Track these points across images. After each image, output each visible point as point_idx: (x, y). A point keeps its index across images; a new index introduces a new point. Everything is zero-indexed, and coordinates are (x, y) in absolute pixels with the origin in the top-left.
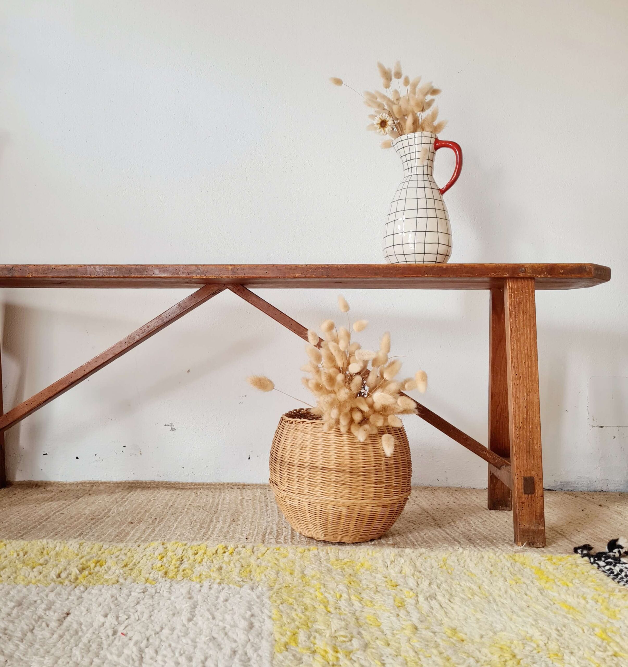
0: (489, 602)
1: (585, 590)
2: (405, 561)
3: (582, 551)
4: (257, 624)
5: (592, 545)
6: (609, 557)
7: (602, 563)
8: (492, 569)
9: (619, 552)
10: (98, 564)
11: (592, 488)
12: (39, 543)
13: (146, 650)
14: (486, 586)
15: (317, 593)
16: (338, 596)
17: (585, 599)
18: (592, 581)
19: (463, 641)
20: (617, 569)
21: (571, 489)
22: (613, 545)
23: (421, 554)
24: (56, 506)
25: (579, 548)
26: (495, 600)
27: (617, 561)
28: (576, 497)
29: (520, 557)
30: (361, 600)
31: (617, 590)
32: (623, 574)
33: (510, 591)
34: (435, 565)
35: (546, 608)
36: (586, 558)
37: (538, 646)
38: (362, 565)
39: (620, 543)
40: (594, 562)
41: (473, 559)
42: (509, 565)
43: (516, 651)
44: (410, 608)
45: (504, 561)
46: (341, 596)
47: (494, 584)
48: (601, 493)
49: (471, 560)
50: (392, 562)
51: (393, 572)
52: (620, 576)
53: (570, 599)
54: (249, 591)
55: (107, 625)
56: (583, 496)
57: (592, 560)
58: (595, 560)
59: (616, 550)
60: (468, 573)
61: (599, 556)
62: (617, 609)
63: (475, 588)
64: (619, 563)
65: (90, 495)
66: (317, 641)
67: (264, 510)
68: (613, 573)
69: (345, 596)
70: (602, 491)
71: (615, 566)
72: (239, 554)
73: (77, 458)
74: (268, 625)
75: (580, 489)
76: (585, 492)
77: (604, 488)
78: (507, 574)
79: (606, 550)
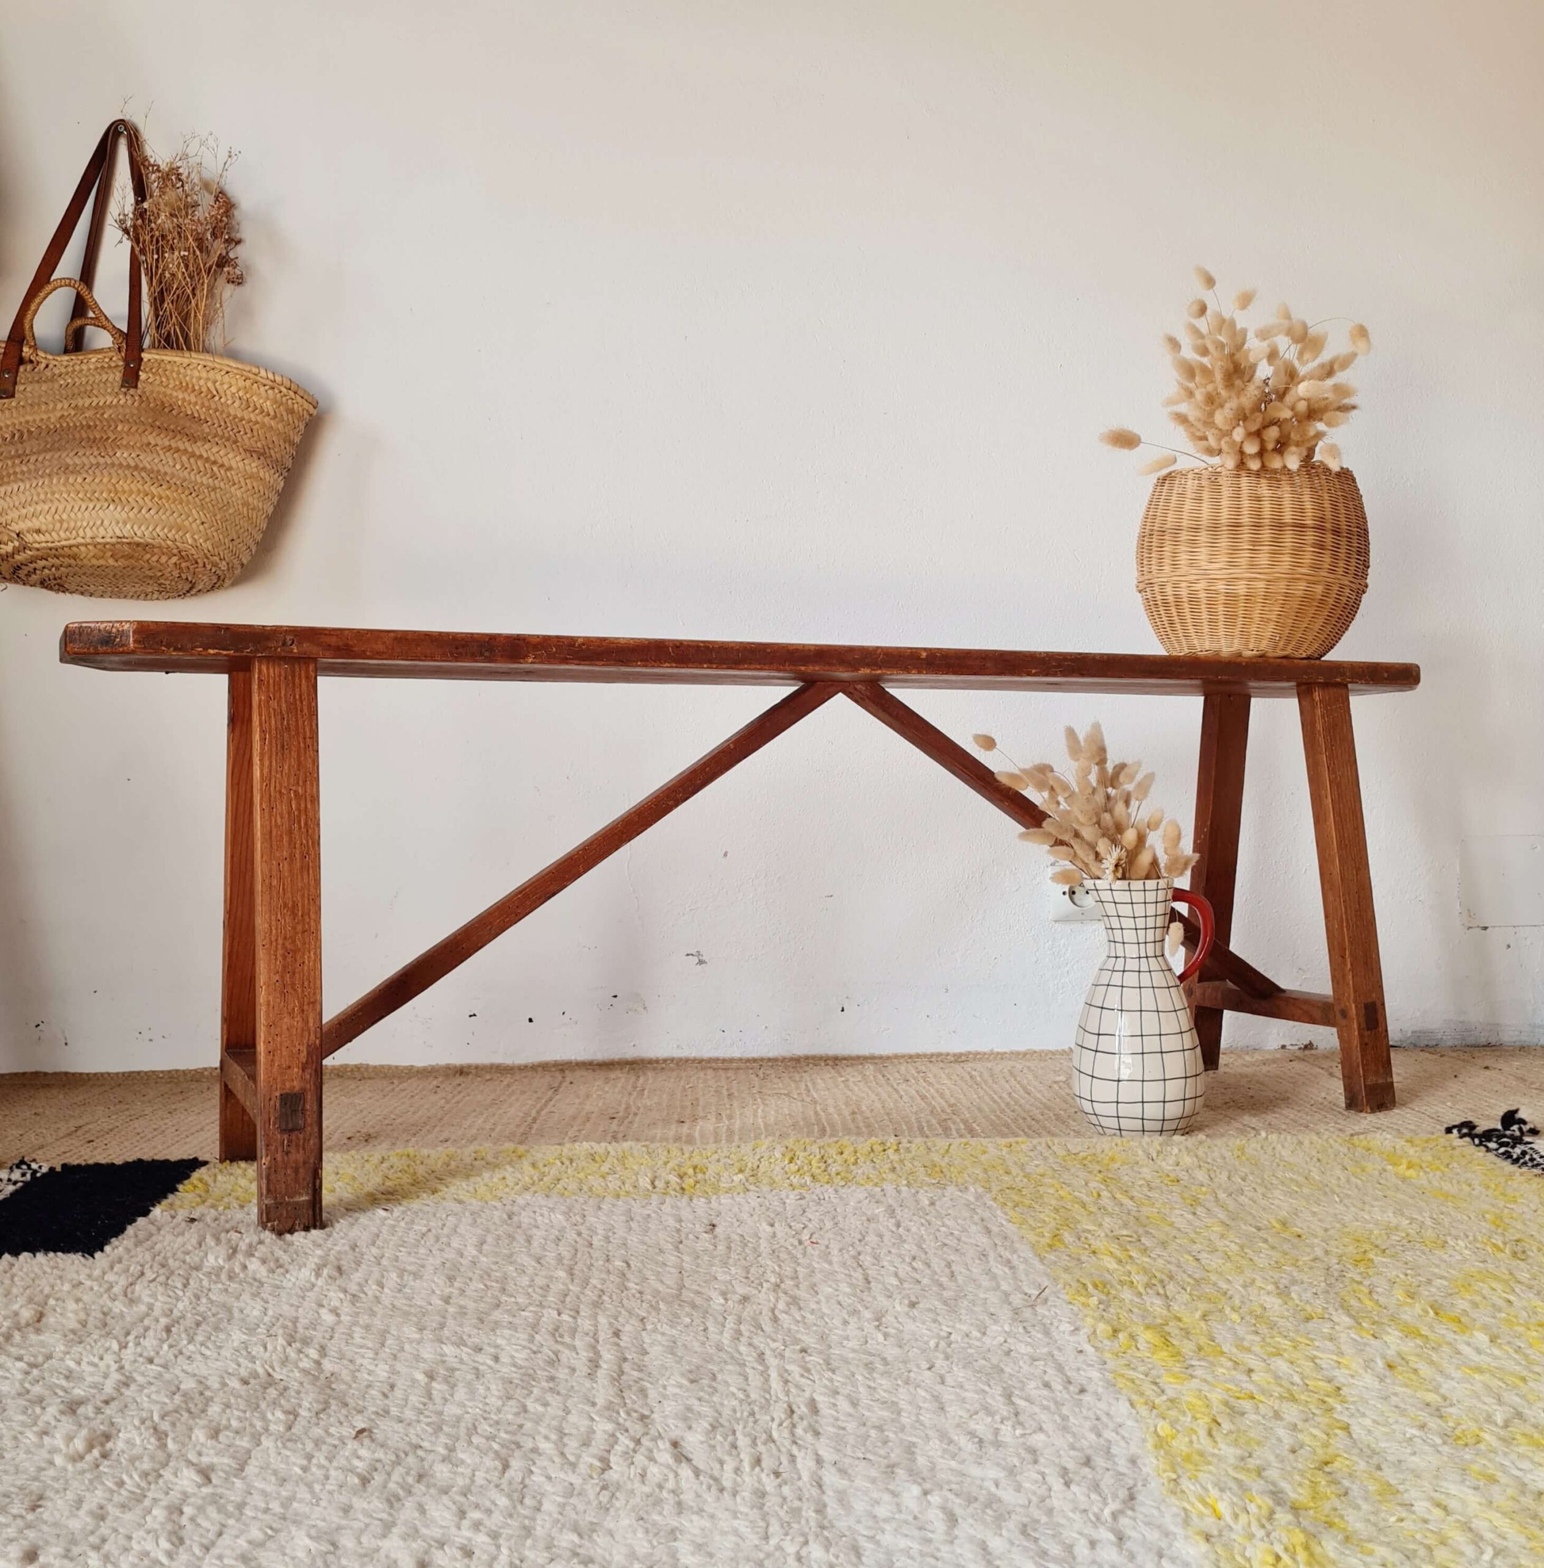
0: (1325, 1193)
1: (1469, 1175)
2: (1180, 1150)
3: (1459, 1131)
4: (995, 1229)
5: (1476, 1121)
6: (1505, 1136)
7: (1492, 1145)
8: (1320, 1156)
9: (1520, 1129)
11: (1471, 1040)
14: (1316, 1175)
15: (1061, 1192)
16: (1095, 1195)
17: (1470, 1185)
18: (1479, 1165)
19: (1299, 1236)
20: (1517, 1151)
21: (1434, 1043)
22: (1510, 1118)
23: (1201, 1143)
25: (1455, 1127)
26: (1333, 1192)
27: (1517, 1141)
28: (1440, 1056)
29: (1360, 1141)
30: (1132, 1198)
31: (1518, 1174)
32: (1527, 1157)
33: (1353, 1179)
34: (1228, 1154)
35: (1413, 1197)
36: (1467, 1139)
37: (1408, 1235)
38: (1112, 1159)
39: (1521, 1115)
40: (1481, 1144)
41: (1286, 1144)
42: (1346, 1151)
43: (1378, 1242)
44: (1211, 1205)
45: (1336, 1146)
46: (1099, 1195)
47: (1328, 1173)
48: (1488, 1048)
49: (1283, 1147)
50: (1158, 1153)
51: (1167, 1165)
52: (1522, 1161)
53: (1447, 1187)
54: (959, 1193)
56: (1454, 1054)
57: (1477, 1141)
58: (1481, 1142)
59: (1515, 1127)
60: (1282, 1164)
61: (1488, 1135)
62: (1517, 1194)
63: (1300, 1179)
64: (1520, 1143)
66: (1092, 1242)
67: (896, 1096)
68: (1511, 1156)
69: (1105, 1194)
70: (1488, 1044)
71: (1513, 1147)
72: (910, 1152)
73: (531, 1020)
74: (1011, 1229)
75: (1450, 1043)
76: (1458, 1047)
77: (1493, 1041)
78: (1347, 1162)
79: (1499, 1127)
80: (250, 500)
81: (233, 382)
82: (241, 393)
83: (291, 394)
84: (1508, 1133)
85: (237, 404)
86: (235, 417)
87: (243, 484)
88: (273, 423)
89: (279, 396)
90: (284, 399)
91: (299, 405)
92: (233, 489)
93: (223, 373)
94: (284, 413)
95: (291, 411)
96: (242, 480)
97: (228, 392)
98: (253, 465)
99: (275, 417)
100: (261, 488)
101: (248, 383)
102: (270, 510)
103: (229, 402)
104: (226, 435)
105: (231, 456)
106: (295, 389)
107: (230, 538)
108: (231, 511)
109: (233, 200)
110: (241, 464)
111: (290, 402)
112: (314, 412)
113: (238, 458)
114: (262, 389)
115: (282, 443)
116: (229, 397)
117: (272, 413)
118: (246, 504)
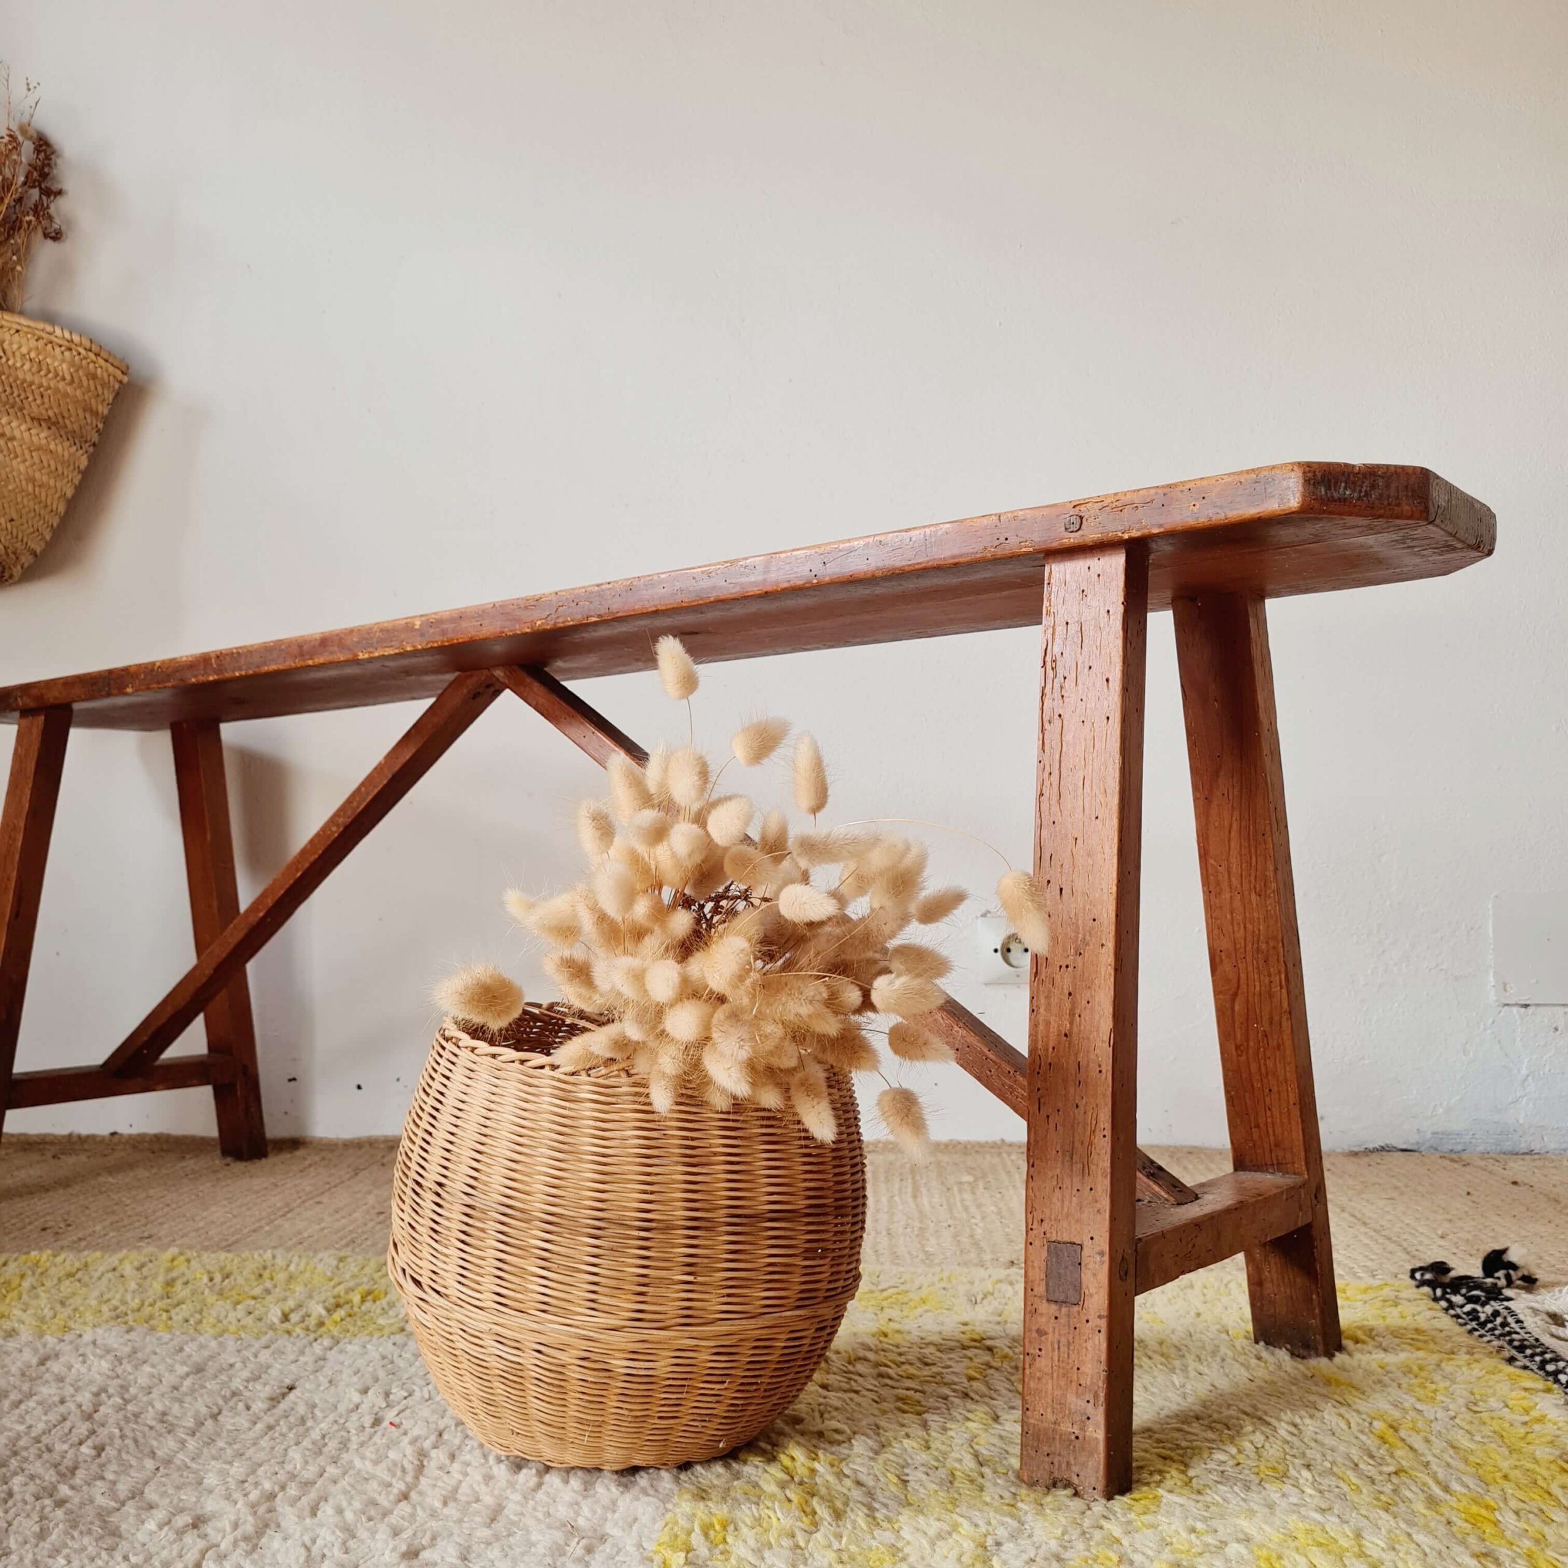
5: (1451, 1264)
6: (1480, 1287)
7: (1457, 1299)
9: (1505, 1277)
10: (370, 1298)
11: (1507, 1146)
12: (256, 1256)
13: (434, 1453)
21: (1460, 1147)
22: (1495, 1260)
24: (308, 1189)
25: (1420, 1269)
27: (1495, 1294)
28: (1464, 1165)
31: (1468, 1349)
32: (1499, 1320)
35: (1293, 1384)
36: (1426, 1289)
37: (1241, 1453)
39: (1513, 1256)
40: (1443, 1298)
48: (1528, 1157)
52: (1490, 1326)
55: (364, 1408)
56: (1482, 1163)
57: (1439, 1292)
58: (1445, 1293)
59: (1501, 1274)
61: (1457, 1284)
62: (1443, 1386)
64: (1495, 1299)
65: (383, 1165)
68: (1477, 1318)
70: (1530, 1153)
71: (1483, 1305)
73: (359, 1087)
75: (1481, 1148)
76: (1491, 1155)
77: (1536, 1146)
79: (1478, 1272)
80: (37, 475)
81: (24, 341)
82: (33, 355)
83: (92, 355)
84: (1489, 1280)
85: (27, 366)
86: (24, 381)
87: (28, 456)
88: (69, 389)
89: (77, 358)
90: (84, 362)
91: (103, 369)
92: (15, 462)
93: (12, 332)
94: (84, 379)
95: (93, 377)
96: (26, 452)
97: (17, 354)
98: (42, 435)
99: (72, 381)
100: (52, 463)
101: (41, 343)
102: (70, 493)
103: (18, 365)
104: (11, 400)
105: (14, 424)
106: (97, 349)
107: (8, 517)
108: (10, 487)
109: (56, 147)
110: (26, 435)
111: (91, 366)
112: (125, 379)
113: (23, 427)
114: (58, 350)
115: (80, 412)
116: (18, 359)
117: (68, 377)
118: (32, 480)
